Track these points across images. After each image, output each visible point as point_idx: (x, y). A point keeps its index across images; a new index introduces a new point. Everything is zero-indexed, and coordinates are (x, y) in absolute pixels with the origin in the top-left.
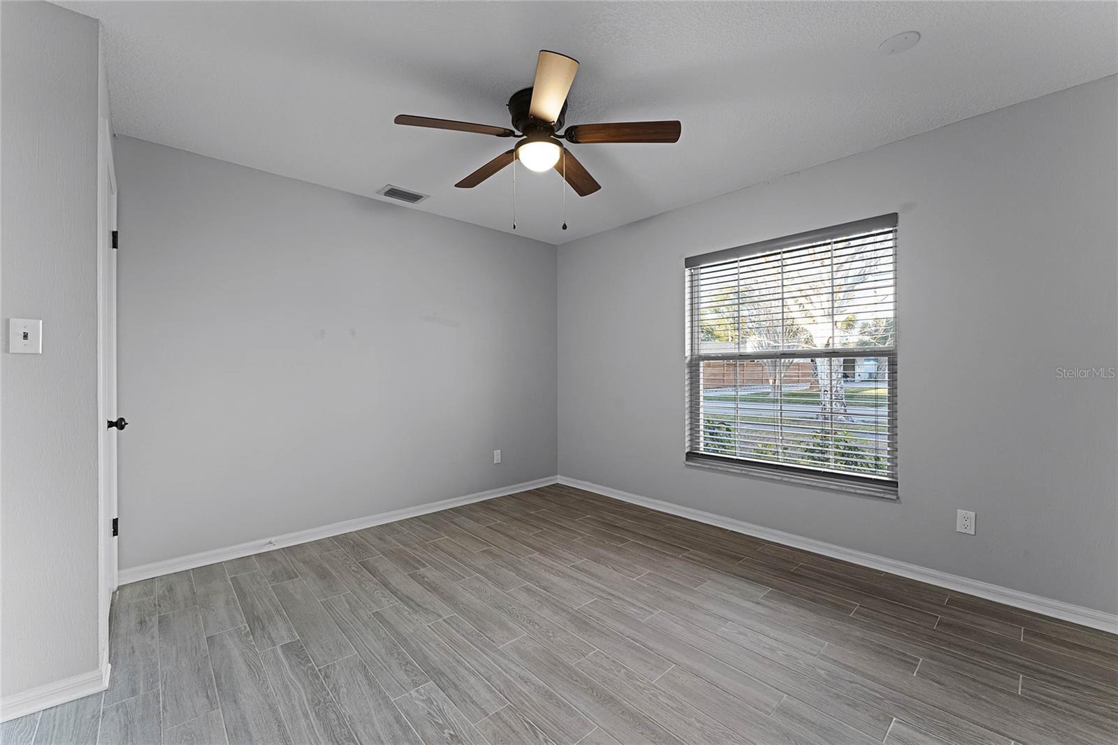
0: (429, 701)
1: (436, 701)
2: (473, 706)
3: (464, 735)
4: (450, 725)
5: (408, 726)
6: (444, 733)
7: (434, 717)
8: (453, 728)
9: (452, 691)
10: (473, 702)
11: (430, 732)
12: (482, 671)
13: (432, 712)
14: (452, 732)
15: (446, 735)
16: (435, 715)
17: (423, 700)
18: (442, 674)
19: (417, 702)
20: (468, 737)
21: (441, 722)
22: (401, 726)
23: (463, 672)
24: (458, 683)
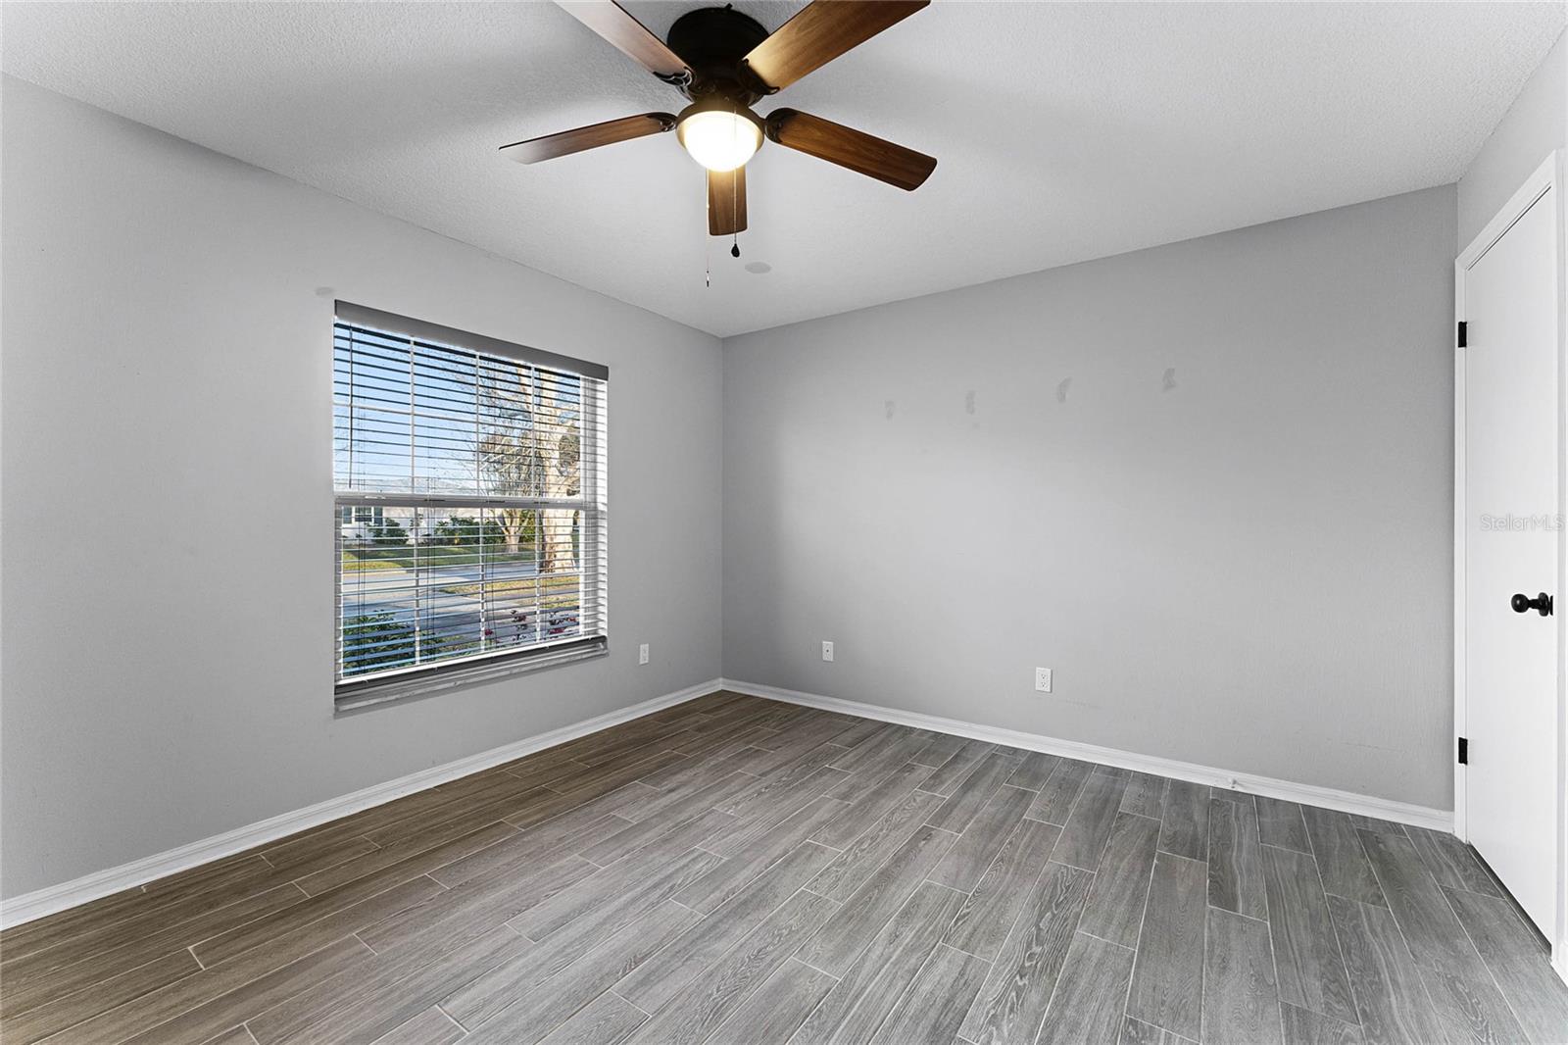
0: (994, 1020)
1: (988, 1013)
2: (968, 972)
3: (1013, 966)
4: (1010, 983)
5: (1046, 1024)
6: (1025, 985)
7: (1013, 1004)
8: (1012, 980)
9: (959, 1002)
10: (962, 974)
11: (1034, 997)
12: (900, 984)
13: (1007, 1010)
14: (1018, 978)
15: (1026, 981)
16: (1009, 1004)
17: (997, 1029)
18: (935, 1028)
19: (1006, 1034)
20: (1012, 963)
21: (1014, 994)
22: (1052, 1032)
23: (916, 1003)
24: (939, 1003)
